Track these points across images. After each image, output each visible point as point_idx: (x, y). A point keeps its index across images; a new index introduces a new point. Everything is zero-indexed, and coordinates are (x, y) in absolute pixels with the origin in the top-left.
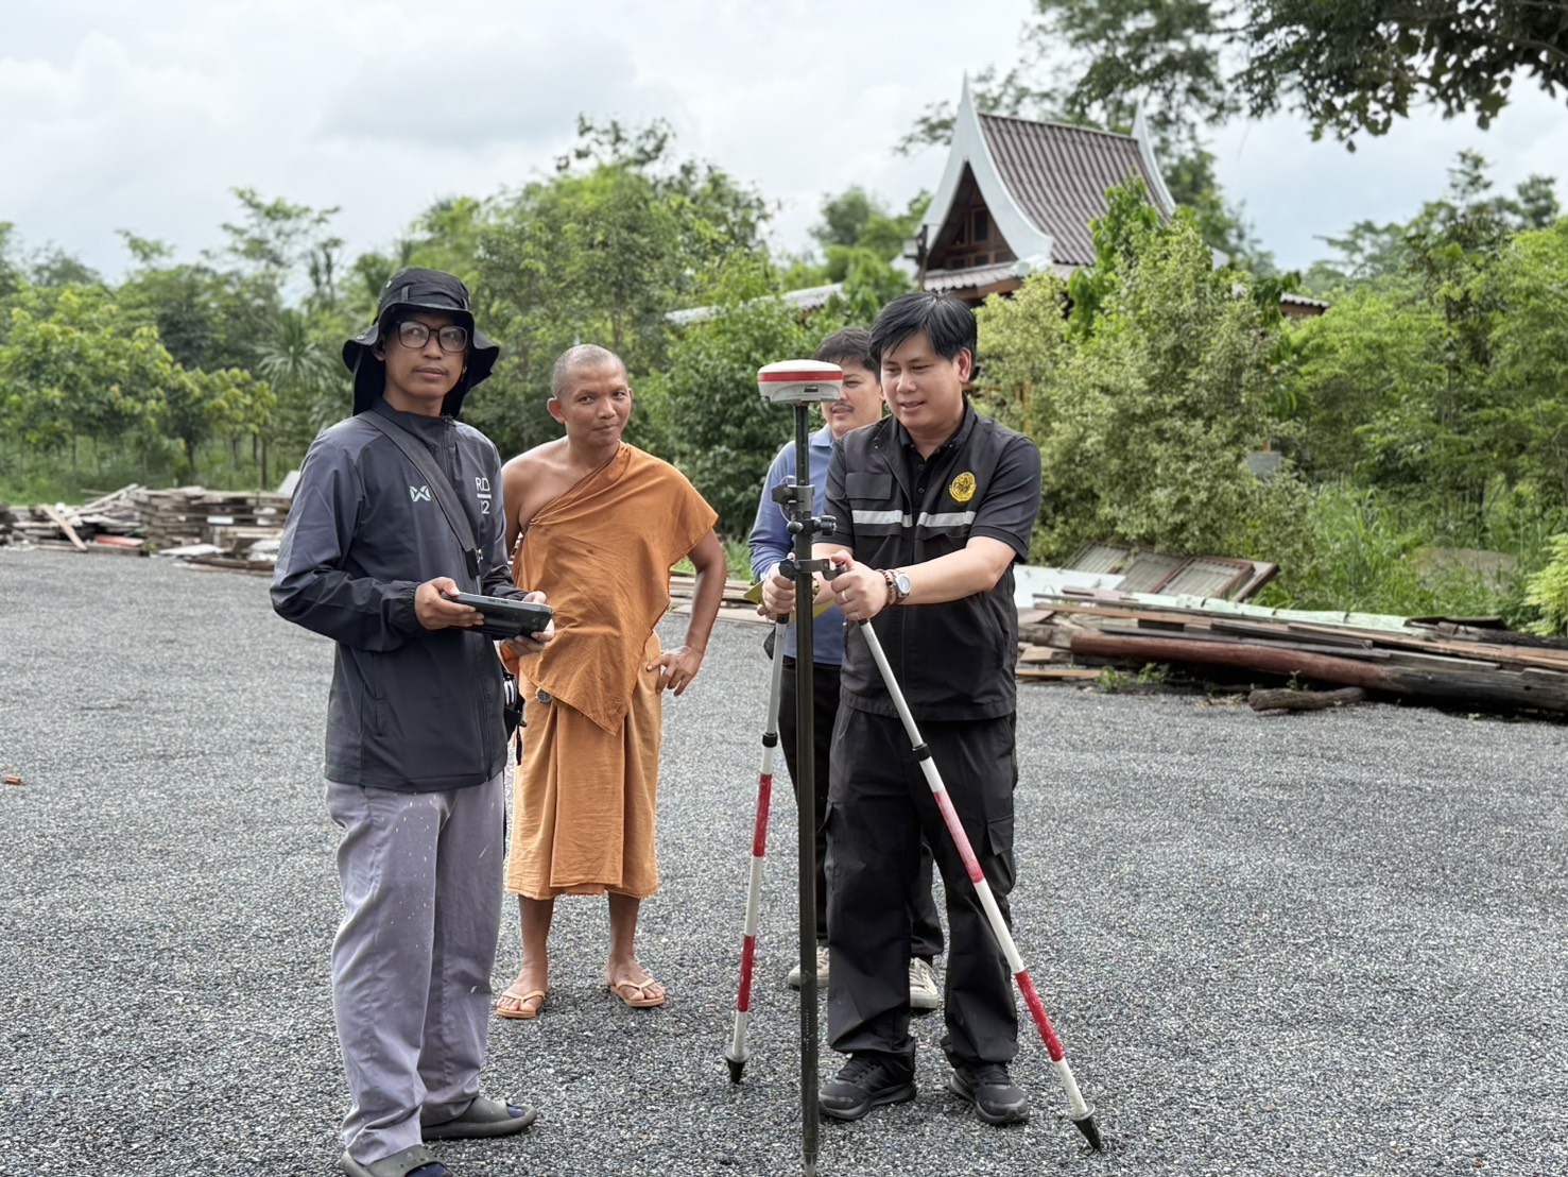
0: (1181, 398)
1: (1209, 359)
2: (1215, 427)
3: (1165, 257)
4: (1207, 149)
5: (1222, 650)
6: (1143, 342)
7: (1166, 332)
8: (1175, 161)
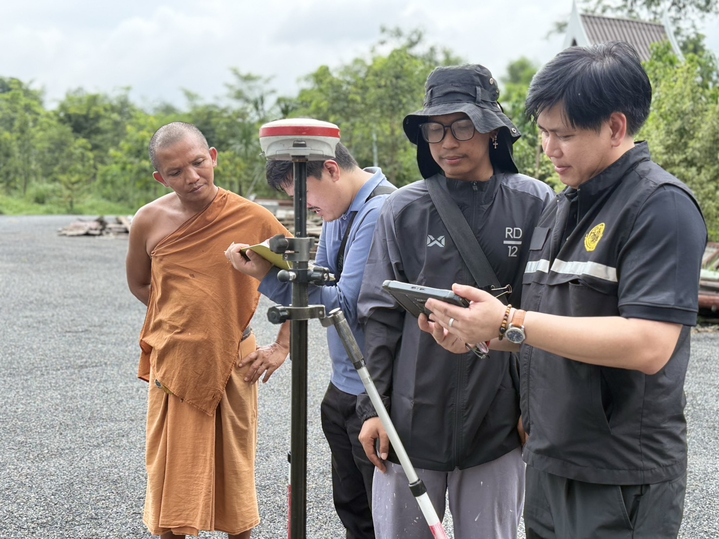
0: (684, 156)
1: (700, 135)
2: (703, 171)
3: (675, 81)
4: (701, 32)
5: (706, 300)
6: (662, 126)
7: (676, 120)
8: (684, 39)
